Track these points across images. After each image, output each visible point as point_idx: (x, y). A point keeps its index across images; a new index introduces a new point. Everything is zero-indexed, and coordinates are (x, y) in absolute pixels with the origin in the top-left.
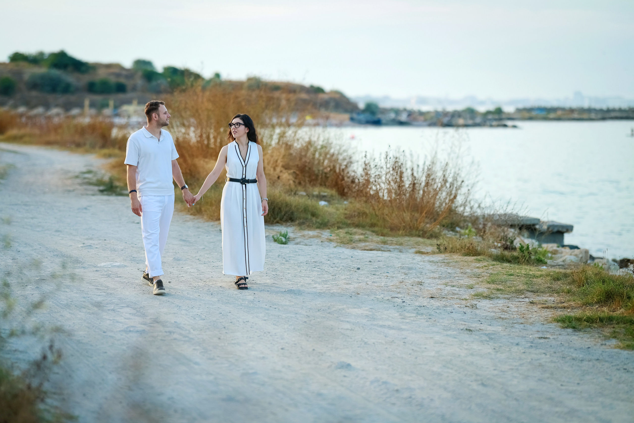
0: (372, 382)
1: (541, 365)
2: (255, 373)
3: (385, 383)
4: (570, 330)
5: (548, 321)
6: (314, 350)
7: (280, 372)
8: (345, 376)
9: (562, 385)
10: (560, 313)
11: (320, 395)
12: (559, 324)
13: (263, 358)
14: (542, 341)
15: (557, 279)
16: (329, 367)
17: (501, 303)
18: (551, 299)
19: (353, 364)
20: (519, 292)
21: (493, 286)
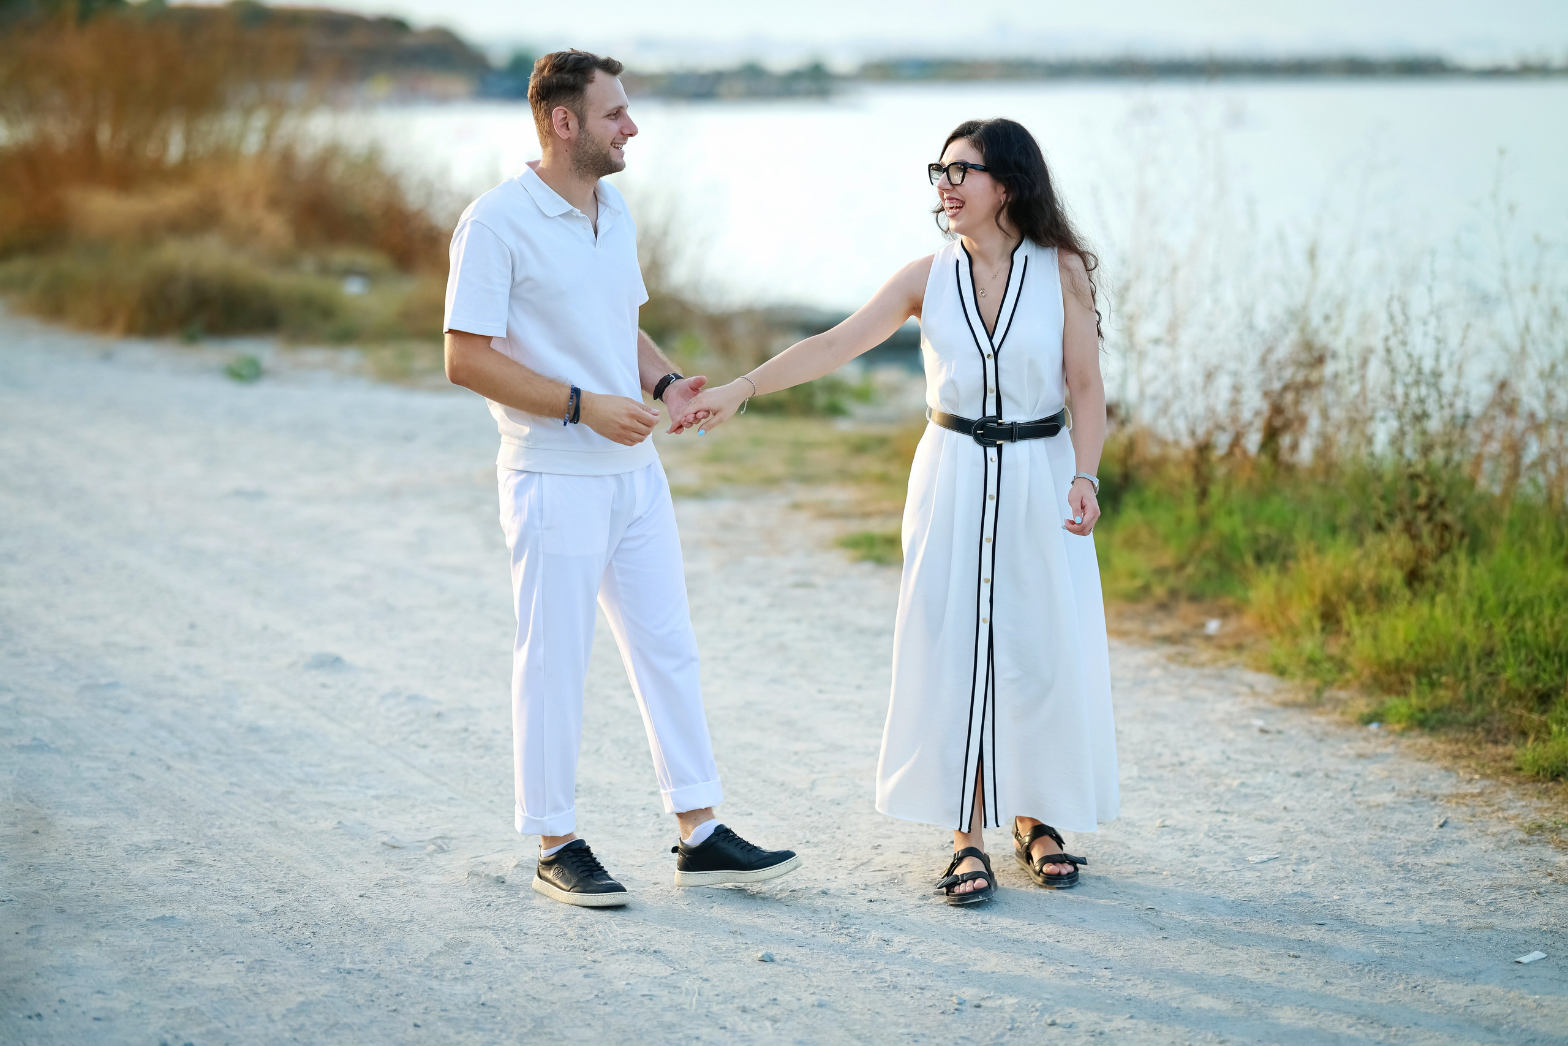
0: (383, 698)
1: (783, 647)
2: (114, 685)
3: (413, 698)
4: (868, 567)
5: (824, 546)
6: (265, 628)
7: (174, 679)
8: (324, 686)
9: (820, 691)
10: (855, 527)
11: (254, 729)
12: (849, 553)
13: (142, 649)
14: (800, 592)
15: (860, 448)
16: (292, 665)
17: (724, 508)
18: (840, 495)
19: (348, 657)
20: (771, 482)
21: (713, 469)
